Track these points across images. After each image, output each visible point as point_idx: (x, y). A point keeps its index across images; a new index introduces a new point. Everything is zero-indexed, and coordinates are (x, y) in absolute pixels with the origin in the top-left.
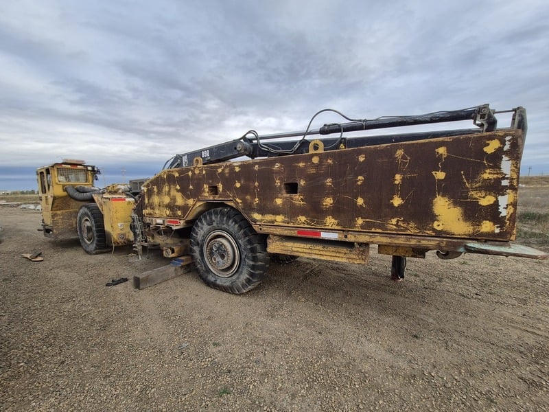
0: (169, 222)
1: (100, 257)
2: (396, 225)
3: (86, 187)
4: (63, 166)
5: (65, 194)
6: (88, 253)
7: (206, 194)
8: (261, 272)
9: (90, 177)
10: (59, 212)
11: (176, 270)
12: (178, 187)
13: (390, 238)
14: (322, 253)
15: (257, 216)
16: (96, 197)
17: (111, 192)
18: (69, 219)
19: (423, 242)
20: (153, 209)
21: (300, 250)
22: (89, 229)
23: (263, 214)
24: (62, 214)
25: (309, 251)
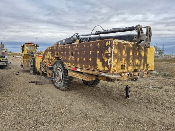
0: (48, 64)
1: (33, 76)
2: (90, 67)
3: (33, 51)
4: (28, 44)
5: (27, 53)
6: (31, 74)
7: (56, 55)
8: (68, 83)
9: (35, 48)
10: (25, 60)
11: (49, 81)
12: (51, 53)
13: (89, 71)
14: (78, 76)
15: (65, 63)
16: (35, 55)
17: (39, 54)
18: (28, 62)
19: (95, 73)
20: (45, 60)
21: (74, 75)
22: (32, 66)
23: (66, 62)
24: (26, 60)
25: (76, 75)
